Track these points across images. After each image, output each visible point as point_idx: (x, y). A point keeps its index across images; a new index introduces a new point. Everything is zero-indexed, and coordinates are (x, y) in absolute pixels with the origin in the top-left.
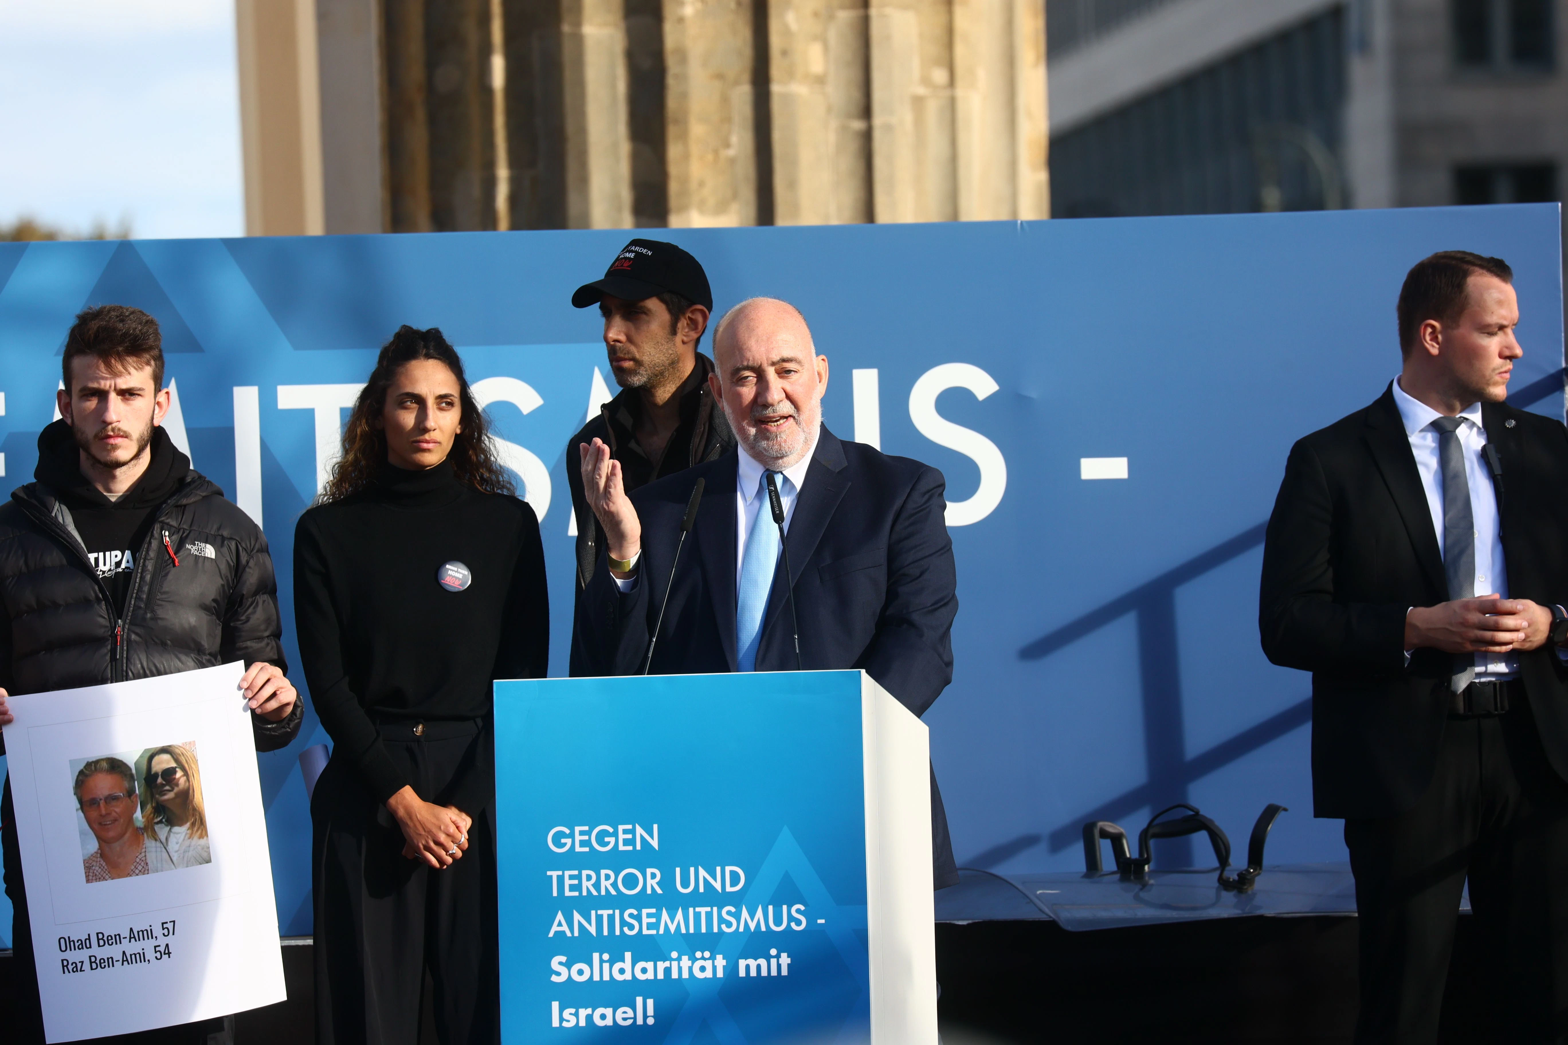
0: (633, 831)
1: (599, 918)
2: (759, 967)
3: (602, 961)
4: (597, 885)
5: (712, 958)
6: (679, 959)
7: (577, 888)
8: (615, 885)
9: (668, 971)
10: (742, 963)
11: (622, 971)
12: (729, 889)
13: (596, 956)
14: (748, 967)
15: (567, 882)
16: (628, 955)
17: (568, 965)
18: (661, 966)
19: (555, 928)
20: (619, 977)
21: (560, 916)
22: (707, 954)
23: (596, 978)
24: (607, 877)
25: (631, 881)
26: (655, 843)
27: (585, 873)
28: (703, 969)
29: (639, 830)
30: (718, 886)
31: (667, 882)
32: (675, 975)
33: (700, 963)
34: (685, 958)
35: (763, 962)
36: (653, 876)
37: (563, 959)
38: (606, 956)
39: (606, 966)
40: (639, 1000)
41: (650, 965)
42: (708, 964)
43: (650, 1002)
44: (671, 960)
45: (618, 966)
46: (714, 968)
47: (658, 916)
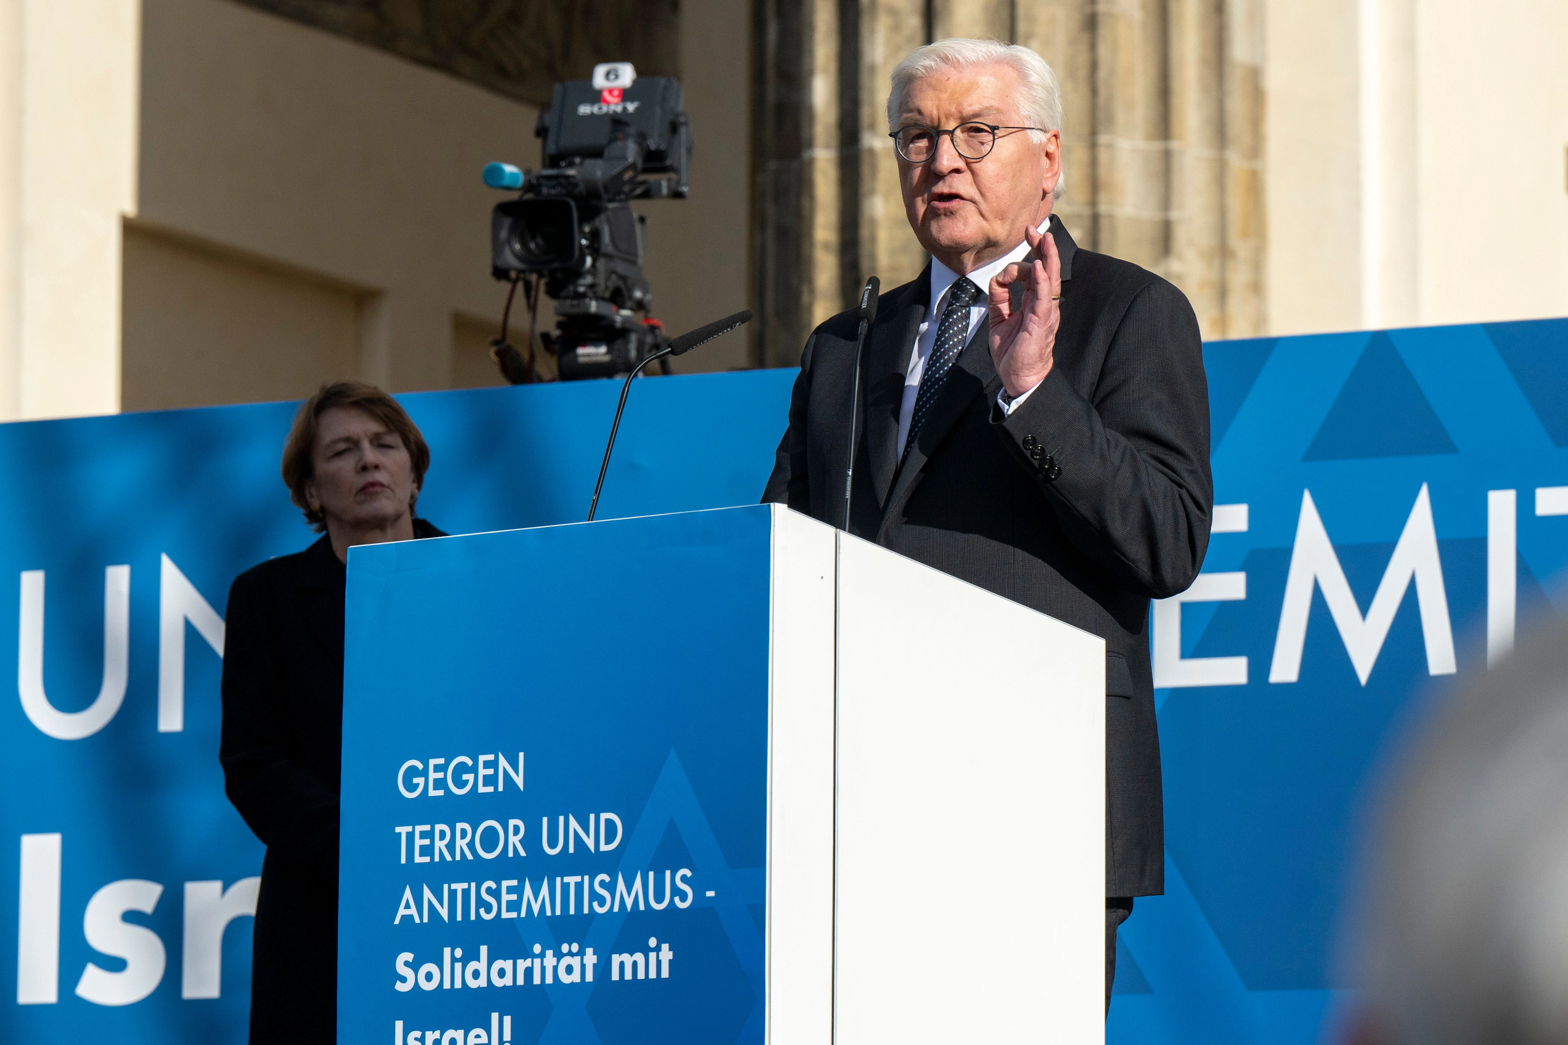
0: (494, 764)
1: (453, 894)
2: (635, 964)
3: (454, 960)
4: (451, 847)
5: (581, 953)
6: (542, 956)
7: (427, 850)
8: (471, 845)
9: (529, 972)
10: (616, 959)
11: (476, 974)
12: (603, 848)
13: (447, 951)
14: (622, 965)
15: (419, 842)
16: (484, 950)
17: (414, 966)
18: (522, 965)
19: (402, 911)
20: (473, 984)
21: (408, 894)
22: (575, 947)
23: (447, 985)
24: (464, 833)
25: (490, 839)
26: (519, 781)
27: (438, 827)
28: (569, 969)
29: (503, 762)
30: (590, 843)
31: (531, 840)
32: (537, 981)
33: (566, 961)
34: (549, 953)
35: (639, 957)
36: (516, 830)
37: (409, 956)
38: (458, 953)
39: (458, 966)
40: (495, 1016)
41: (508, 965)
42: (575, 962)
43: (507, 1020)
44: (534, 956)
45: (472, 966)
46: (583, 967)
47: (518, 890)
